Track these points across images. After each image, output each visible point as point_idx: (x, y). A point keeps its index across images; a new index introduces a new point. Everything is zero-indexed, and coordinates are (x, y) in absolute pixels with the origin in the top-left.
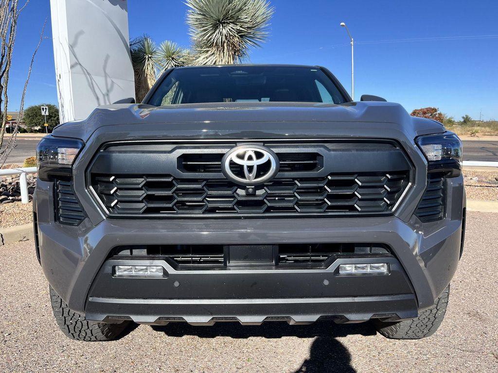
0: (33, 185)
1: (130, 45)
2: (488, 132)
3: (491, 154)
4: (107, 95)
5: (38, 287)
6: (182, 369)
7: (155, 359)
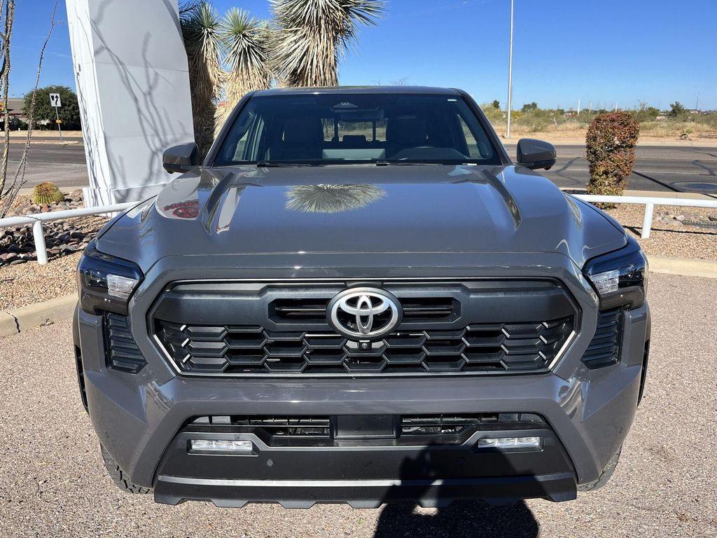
0: (51, 232)
1: (180, 13)
2: (706, 131)
3: (707, 172)
4: (150, 94)
5: (75, 404)
6: (274, 534)
7: (239, 519)
